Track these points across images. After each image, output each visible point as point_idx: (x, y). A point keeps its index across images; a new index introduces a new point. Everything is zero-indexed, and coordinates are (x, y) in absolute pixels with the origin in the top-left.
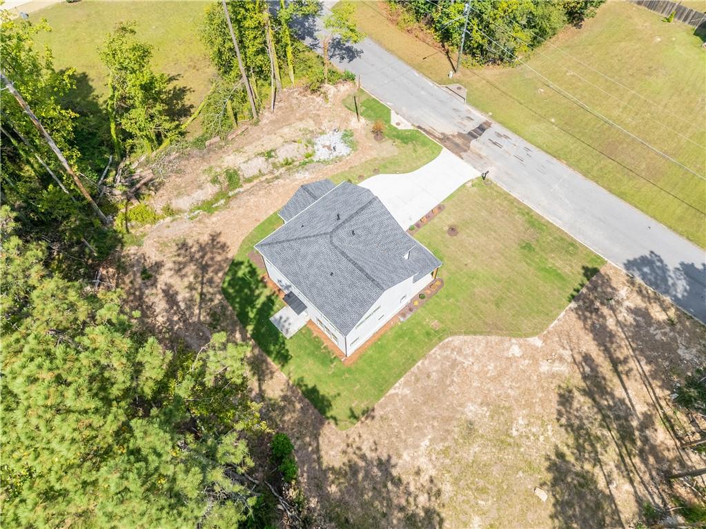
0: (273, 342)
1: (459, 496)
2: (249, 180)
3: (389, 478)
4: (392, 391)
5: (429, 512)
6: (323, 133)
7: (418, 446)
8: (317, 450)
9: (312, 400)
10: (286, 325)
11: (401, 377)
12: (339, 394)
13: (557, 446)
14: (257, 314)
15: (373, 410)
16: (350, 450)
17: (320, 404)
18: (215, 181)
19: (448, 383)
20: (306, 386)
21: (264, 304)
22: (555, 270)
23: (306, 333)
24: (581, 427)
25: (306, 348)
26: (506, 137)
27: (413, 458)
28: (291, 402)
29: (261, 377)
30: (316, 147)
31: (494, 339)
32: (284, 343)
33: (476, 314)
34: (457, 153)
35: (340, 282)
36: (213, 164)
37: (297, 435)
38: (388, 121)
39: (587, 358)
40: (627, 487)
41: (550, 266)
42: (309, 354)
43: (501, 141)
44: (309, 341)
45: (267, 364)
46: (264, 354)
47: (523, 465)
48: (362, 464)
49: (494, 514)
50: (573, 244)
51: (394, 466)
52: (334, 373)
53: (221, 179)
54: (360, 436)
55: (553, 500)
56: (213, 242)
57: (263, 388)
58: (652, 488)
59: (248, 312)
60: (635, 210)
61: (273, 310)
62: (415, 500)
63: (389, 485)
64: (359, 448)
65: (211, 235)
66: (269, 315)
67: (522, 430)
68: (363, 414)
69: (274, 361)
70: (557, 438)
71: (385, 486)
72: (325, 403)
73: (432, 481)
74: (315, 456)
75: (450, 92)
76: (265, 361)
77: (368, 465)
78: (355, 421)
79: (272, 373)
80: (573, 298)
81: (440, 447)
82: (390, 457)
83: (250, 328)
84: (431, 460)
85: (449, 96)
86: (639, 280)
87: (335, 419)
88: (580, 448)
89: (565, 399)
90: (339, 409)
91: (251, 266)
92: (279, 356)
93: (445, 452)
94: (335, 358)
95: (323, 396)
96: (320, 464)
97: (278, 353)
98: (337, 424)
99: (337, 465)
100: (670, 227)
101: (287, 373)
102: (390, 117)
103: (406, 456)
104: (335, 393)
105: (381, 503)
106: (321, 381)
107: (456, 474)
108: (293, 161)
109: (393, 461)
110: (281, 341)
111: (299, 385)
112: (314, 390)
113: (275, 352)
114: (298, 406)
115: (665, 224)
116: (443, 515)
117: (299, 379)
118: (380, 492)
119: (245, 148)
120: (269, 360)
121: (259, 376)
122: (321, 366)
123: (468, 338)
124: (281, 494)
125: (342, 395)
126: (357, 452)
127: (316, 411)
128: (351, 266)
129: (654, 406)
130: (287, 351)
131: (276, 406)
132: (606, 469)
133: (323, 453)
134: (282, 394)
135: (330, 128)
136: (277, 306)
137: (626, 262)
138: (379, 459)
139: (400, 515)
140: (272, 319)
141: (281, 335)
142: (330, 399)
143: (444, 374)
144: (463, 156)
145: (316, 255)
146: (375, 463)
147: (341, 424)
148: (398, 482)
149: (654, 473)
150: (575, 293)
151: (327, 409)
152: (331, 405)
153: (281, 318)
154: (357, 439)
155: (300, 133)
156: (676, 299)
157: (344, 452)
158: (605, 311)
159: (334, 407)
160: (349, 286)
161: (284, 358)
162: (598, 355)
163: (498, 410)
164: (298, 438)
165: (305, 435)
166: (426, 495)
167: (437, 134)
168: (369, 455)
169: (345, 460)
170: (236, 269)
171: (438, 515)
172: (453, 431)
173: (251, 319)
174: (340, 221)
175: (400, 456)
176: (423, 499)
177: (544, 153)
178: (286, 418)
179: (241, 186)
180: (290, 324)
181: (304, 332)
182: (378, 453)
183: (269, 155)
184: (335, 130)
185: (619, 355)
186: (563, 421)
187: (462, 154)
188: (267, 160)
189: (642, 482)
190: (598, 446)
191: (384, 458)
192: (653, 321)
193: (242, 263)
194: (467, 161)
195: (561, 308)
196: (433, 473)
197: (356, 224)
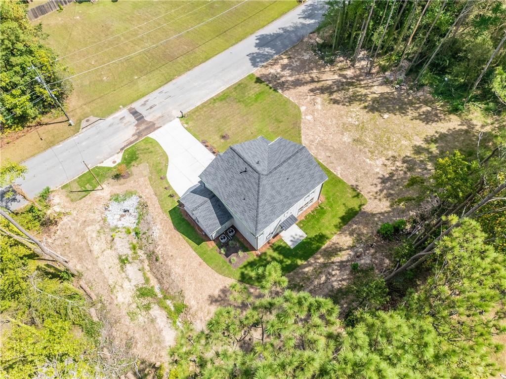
0: (310, 246)
1: (393, 148)
2: (147, 280)
3: (390, 178)
4: (339, 176)
5: (404, 161)
6: (104, 220)
7: (371, 164)
8: (381, 213)
9: (350, 219)
10: (297, 237)
11: (330, 171)
12: (344, 204)
13: (361, 108)
14: (288, 258)
15: (352, 186)
16: (378, 197)
17: (352, 215)
18: (147, 308)
19: (332, 148)
20: (340, 223)
21: (280, 253)
22: (257, 94)
23: (303, 224)
24: (350, 98)
25: (314, 224)
26: (147, 101)
27: (377, 166)
28: (354, 230)
29: (338, 250)
30: (120, 226)
31: (302, 125)
32: (310, 239)
33: (287, 132)
34: (155, 129)
35: (294, 174)
36: (124, 312)
37: (375, 225)
38: (109, 169)
39: (312, 90)
40: (375, 88)
41: (254, 96)
42: (318, 222)
43: (149, 105)
44: (308, 222)
45: (327, 248)
46: (320, 251)
47: (372, 122)
48: (385, 191)
49: (399, 135)
50: (239, 84)
51: (384, 176)
52: (330, 207)
53: (145, 302)
54: (369, 192)
55: (387, 113)
56: (219, 301)
57: (346, 247)
58: (375, 79)
59: (286, 265)
60: (218, 55)
61: (285, 247)
62: (399, 167)
63: (395, 178)
64: (376, 193)
65: (211, 303)
66: (289, 249)
67: (354, 120)
68: (356, 191)
69: (324, 244)
70: (356, 108)
71: (395, 180)
72: (351, 211)
73: (388, 159)
74: (386, 215)
75: (89, 127)
76: (325, 250)
77: (385, 188)
78: (360, 195)
79: (334, 244)
80: (275, 90)
81: (369, 155)
82: (379, 178)
83: (299, 262)
84: (377, 159)
85: (94, 128)
86: (265, 64)
87: (360, 206)
88: (360, 100)
89: (336, 102)
90: (354, 204)
91: (245, 267)
92: (320, 241)
93: (372, 153)
94: (319, 206)
95: (346, 213)
96: (390, 212)
97: (318, 241)
98: (364, 205)
99: (388, 204)
100: (232, 46)
101: (332, 235)
102: (105, 167)
103: (378, 170)
104: (343, 206)
105: (405, 182)
106: (336, 214)
107: (383, 148)
108: (132, 243)
109: (381, 176)
110: (309, 240)
111: (340, 228)
112: (343, 218)
113: (318, 244)
114: (355, 226)
115: (230, 47)
116: (404, 156)
117: (336, 228)
118: (399, 183)
119: (111, 282)
120: (323, 247)
121: (338, 251)
122: (326, 215)
123: (303, 137)
124: (410, 233)
125: (344, 202)
126: (379, 194)
127: (356, 217)
128: (285, 165)
129: (335, 72)
130: (316, 236)
131: (358, 238)
132: (369, 93)
133: (383, 211)
134: (348, 236)
135: (102, 213)
136: (282, 243)
137: (253, 66)
138: (381, 183)
139: (409, 173)
140: (292, 247)
141: (305, 241)
142: (347, 209)
143: (326, 149)
144: (159, 126)
145: (273, 188)
146: (384, 185)
147: (363, 202)
148: (392, 174)
149: (368, 78)
150: (273, 89)
151: (354, 210)
152: (351, 208)
153: (292, 241)
154: (371, 194)
155: (102, 236)
156: (276, 54)
157: (380, 200)
158: (283, 79)
159: (352, 206)
160: (298, 168)
161: (322, 238)
162: (309, 86)
163: (345, 128)
164: (377, 224)
165: (374, 220)
166: (396, 162)
167: (133, 139)
168: (379, 187)
169: (385, 199)
170: (247, 278)
171: (405, 157)
172: (360, 148)
173: (292, 262)
174: (249, 169)
175: (378, 173)
176: (398, 164)
177: (166, 85)
178: (365, 232)
179: (152, 287)
180: (296, 235)
181: (302, 225)
182: (377, 183)
183: (123, 261)
184: (106, 209)
185: (309, 79)
186: (347, 104)
187: (156, 126)
188: (130, 263)
189: (372, 82)
190: (358, 94)
191: (380, 180)
192: (289, 64)
193: (242, 274)
194: (164, 124)
195: (281, 96)
196: (384, 159)
197: (251, 161)
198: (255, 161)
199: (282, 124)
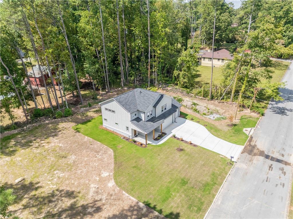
22: (170, 197)
41: (173, 194)
67: (57, 175)
80: (148, 205)
190: (35, 209)
195: (139, 199)
197: (145, 92)
198: (143, 93)
199: (133, 165)
